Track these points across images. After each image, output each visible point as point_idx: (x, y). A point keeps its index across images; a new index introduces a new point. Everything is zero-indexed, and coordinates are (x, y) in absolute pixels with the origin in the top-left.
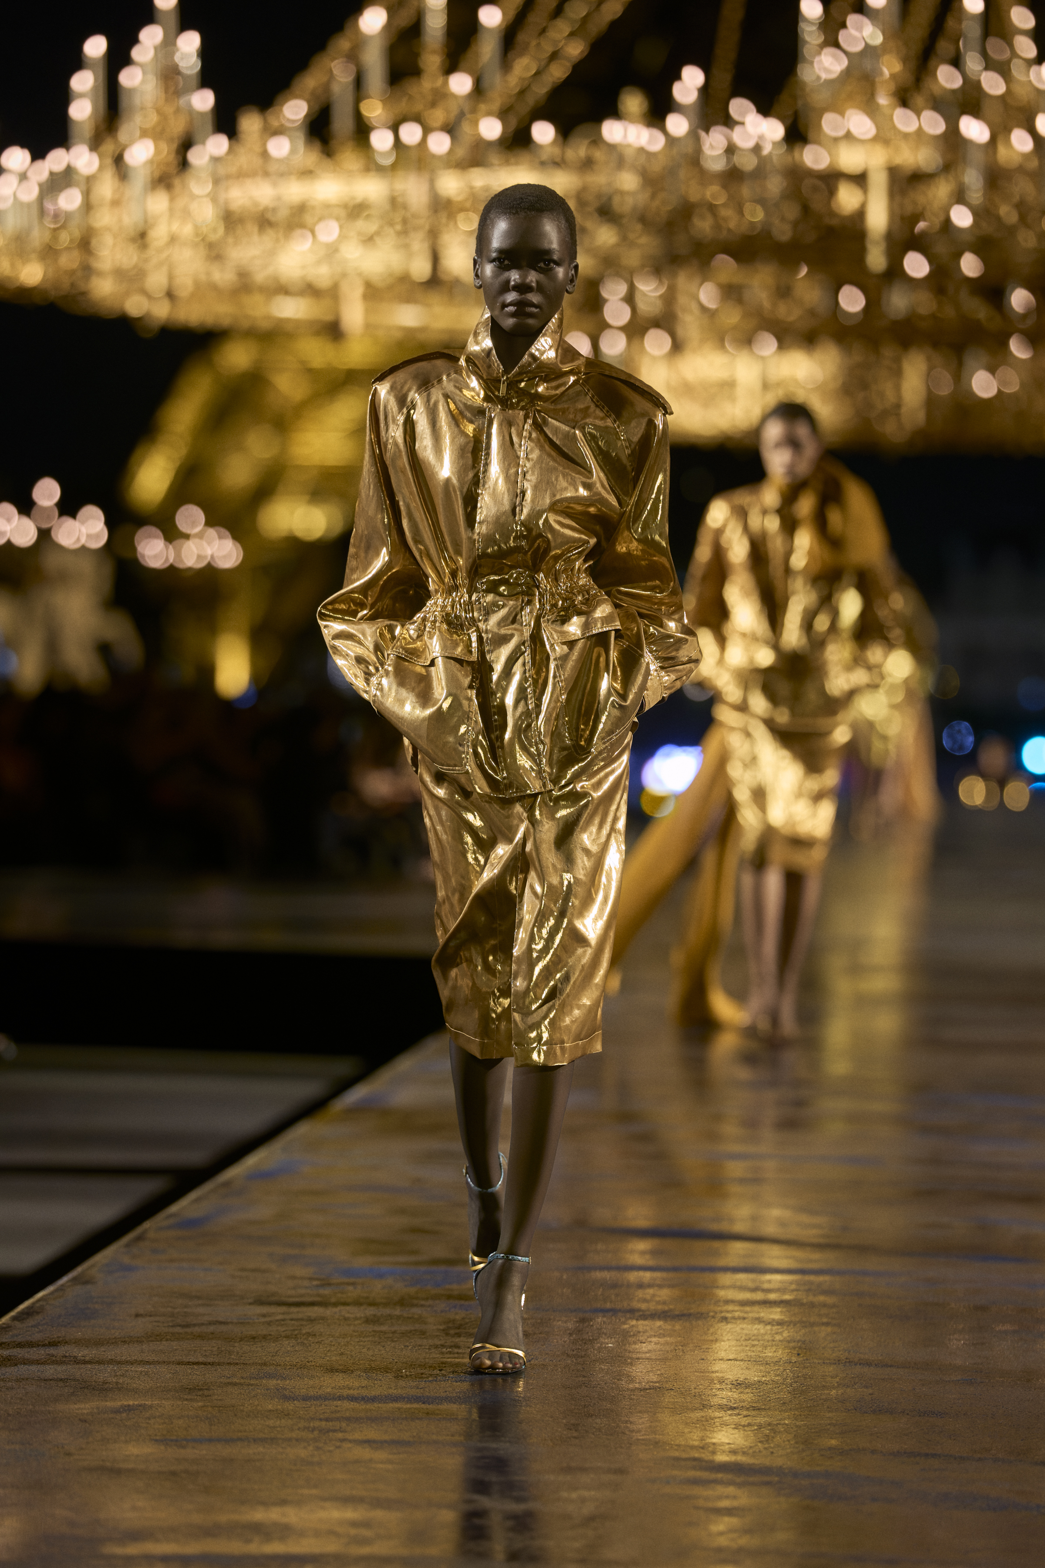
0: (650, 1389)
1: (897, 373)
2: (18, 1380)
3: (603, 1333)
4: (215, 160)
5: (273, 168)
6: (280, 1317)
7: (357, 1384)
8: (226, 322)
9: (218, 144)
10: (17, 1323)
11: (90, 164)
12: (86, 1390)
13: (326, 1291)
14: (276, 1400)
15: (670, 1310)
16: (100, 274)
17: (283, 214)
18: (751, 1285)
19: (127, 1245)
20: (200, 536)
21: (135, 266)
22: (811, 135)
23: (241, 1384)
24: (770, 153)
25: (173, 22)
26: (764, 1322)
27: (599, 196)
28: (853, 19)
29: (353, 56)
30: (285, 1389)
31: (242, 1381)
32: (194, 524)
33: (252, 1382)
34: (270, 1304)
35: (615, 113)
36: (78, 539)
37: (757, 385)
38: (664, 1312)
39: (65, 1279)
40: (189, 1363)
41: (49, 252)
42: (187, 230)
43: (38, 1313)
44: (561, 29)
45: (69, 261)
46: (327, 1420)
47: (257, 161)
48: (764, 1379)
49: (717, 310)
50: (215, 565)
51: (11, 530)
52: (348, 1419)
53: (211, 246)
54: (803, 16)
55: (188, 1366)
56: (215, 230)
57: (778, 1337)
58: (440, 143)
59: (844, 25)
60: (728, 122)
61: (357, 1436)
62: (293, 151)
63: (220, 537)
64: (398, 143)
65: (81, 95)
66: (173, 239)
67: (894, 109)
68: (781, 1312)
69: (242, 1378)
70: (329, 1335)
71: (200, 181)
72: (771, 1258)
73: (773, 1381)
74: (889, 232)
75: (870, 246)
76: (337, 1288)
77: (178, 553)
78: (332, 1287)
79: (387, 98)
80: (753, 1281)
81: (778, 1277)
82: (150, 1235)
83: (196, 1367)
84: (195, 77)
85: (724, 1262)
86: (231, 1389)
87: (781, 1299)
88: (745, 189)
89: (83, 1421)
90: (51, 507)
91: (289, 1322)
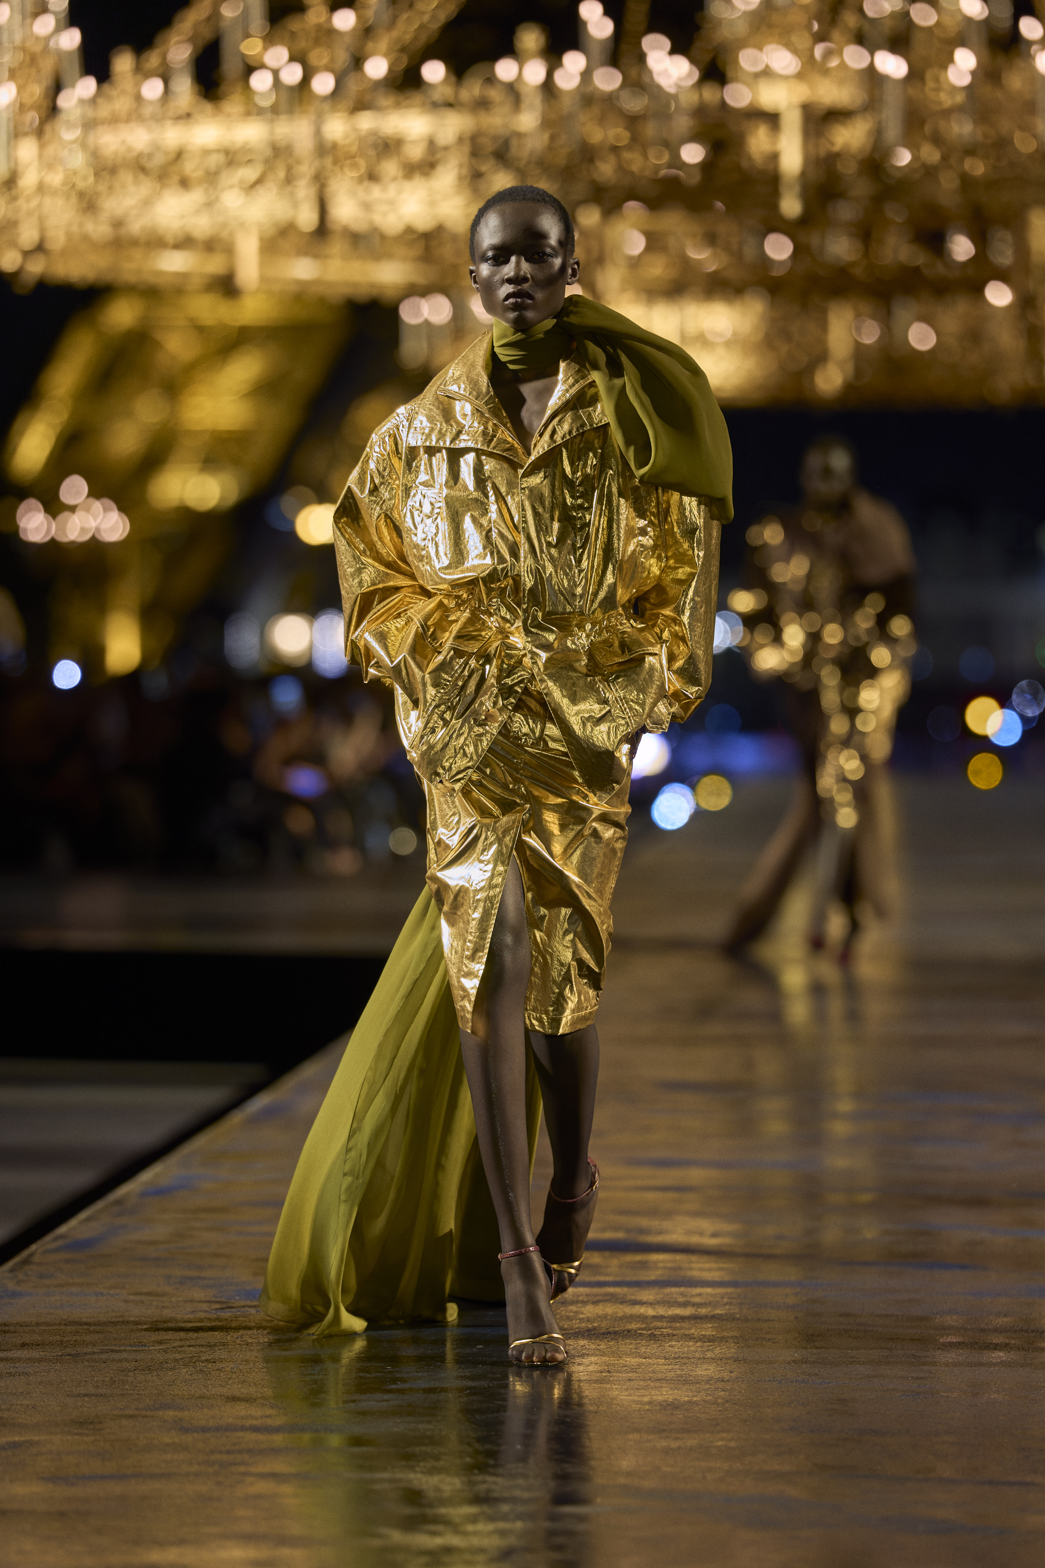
1: (823, 324)
4: (84, 103)
5: (146, 111)
6: (177, 1344)
7: (259, 1413)
8: (108, 277)
9: (88, 86)
13: (227, 1315)
14: (174, 1432)
15: (595, 1328)
17: (159, 160)
18: (680, 1299)
19: (12, 1270)
20: (85, 507)
22: (730, 73)
23: (136, 1416)
26: (695, 1338)
27: (495, 138)
30: (181, 1420)
31: (137, 1412)
32: (77, 495)
33: (148, 1413)
34: (167, 1330)
35: (508, 49)
38: (589, 1330)
40: (79, 1395)
42: (56, 179)
46: (228, 1452)
47: (131, 105)
48: (695, 1399)
49: (639, 257)
50: (100, 538)
52: (250, 1451)
53: (81, 195)
56: (85, 178)
58: (324, 84)
61: (261, 1469)
62: (170, 93)
63: (106, 511)
64: (277, 83)
66: (41, 188)
67: (815, 44)
68: (712, 1327)
69: (137, 1409)
70: (230, 1361)
71: (70, 126)
72: (701, 1269)
73: (704, 1401)
74: (803, 174)
75: (783, 189)
76: (240, 1311)
77: (62, 529)
78: (234, 1310)
79: (267, 35)
80: (682, 1294)
81: (709, 1290)
82: (37, 1258)
83: (86, 1399)
84: (63, 15)
85: (652, 1276)
86: (124, 1422)
87: (712, 1313)
88: (650, 130)
91: (187, 1349)
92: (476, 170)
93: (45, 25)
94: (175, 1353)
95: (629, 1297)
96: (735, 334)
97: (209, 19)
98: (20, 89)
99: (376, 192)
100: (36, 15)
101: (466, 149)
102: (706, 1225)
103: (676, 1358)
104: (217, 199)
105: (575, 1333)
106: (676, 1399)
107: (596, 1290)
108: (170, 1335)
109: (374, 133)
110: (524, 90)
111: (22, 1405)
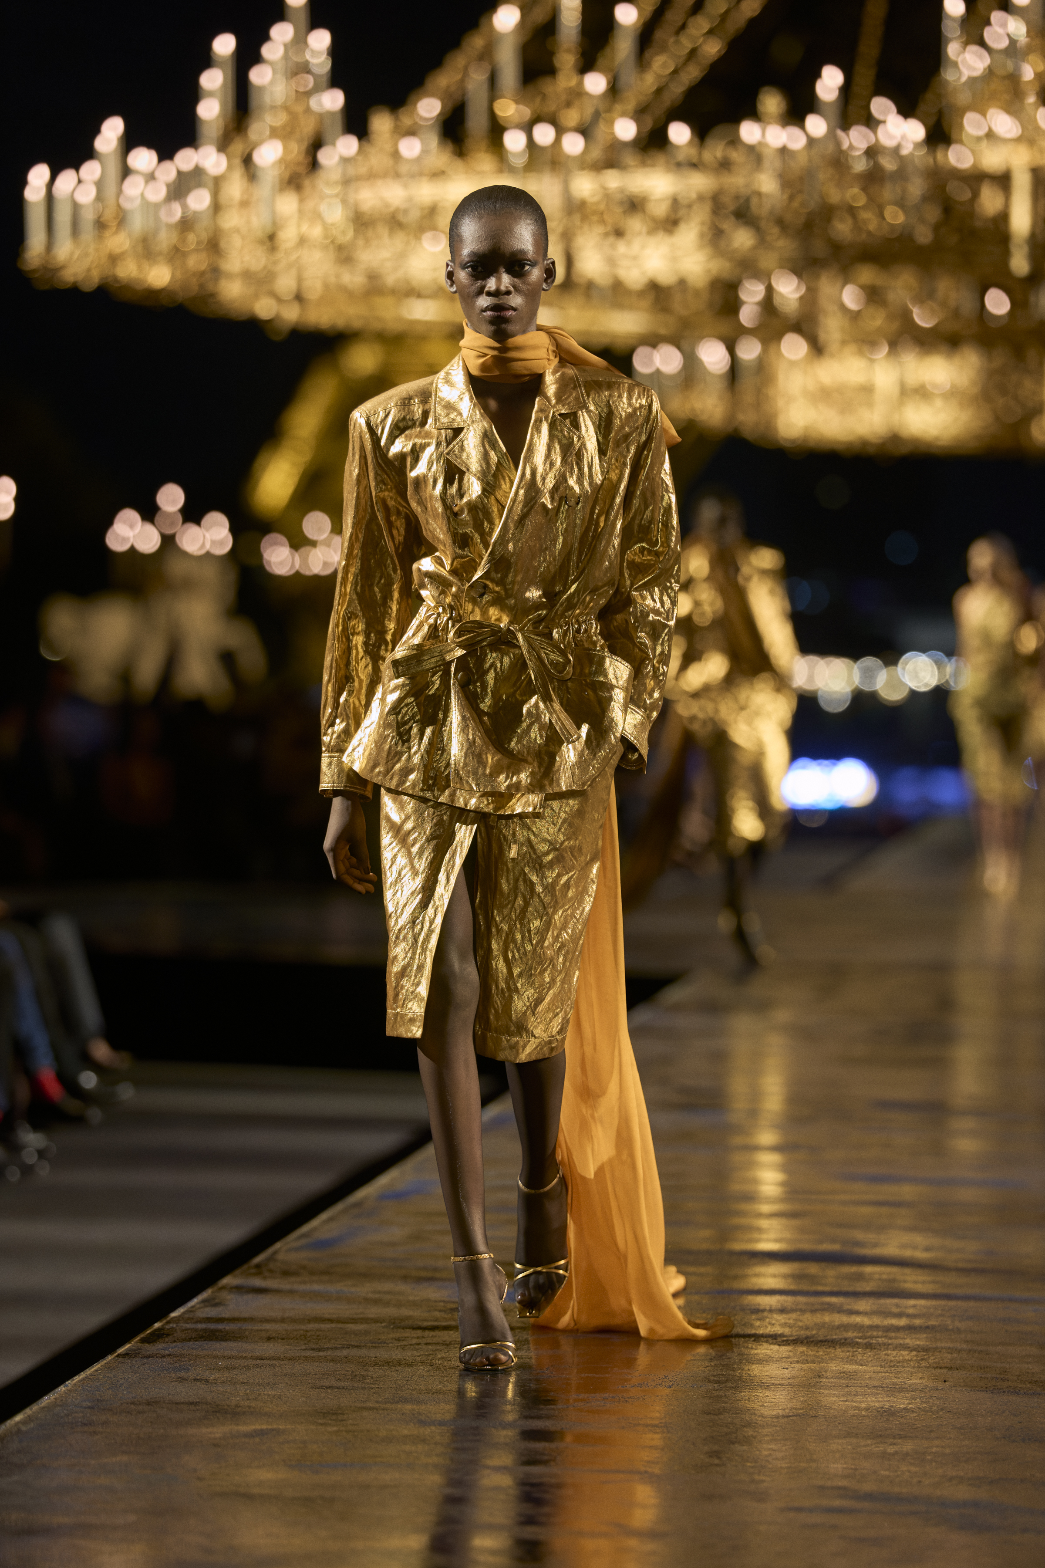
0: (793, 1416)
2: (149, 1403)
4: (345, 161)
5: (404, 169)
6: (414, 1341)
8: (357, 324)
9: (348, 145)
11: (217, 164)
12: (218, 1414)
14: (412, 1424)
15: (813, 1336)
16: (230, 276)
17: (414, 215)
18: (895, 1310)
20: (326, 542)
21: (265, 267)
22: (954, 136)
23: (376, 1409)
24: (911, 154)
25: (303, 19)
26: (909, 1348)
27: (737, 197)
28: (996, 16)
29: (487, 54)
30: (419, 1414)
31: (377, 1405)
32: (320, 530)
33: (388, 1406)
34: (404, 1328)
35: (754, 114)
36: (203, 545)
37: (896, 391)
38: (807, 1338)
39: (195, 1301)
40: (322, 1387)
41: (176, 254)
42: (316, 232)
43: (168, 1335)
44: (701, 24)
45: (196, 262)
47: (387, 162)
48: (910, 1406)
49: (859, 311)
51: (134, 537)
53: (340, 249)
54: (946, 14)
55: (322, 1390)
56: (344, 232)
57: (923, 1364)
58: (573, 144)
59: (988, 23)
60: (871, 122)
62: (425, 152)
64: (531, 143)
65: (211, 94)
66: (302, 241)
67: (1037, 109)
68: (927, 1338)
69: (377, 1402)
71: (331, 182)
72: (916, 1282)
73: (920, 1408)
74: (1032, 235)
75: (1013, 249)
77: (305, 560)
79: (519, 96)
80: (897, 1306)
81: (922, 1302)
82: (281, 1256)
83: (329, 1391)
84: (325, 76)
85: (868, 1287)
86: (365, 1414)
87: (926, 1324)
88: (887, 191)
89: (216, 1445)
90: (175, 513)
91: (424, 1347)
92: (718, 228)
93: (305, 84)
94: (413, 1350)
95: (846, 1307)
96: (953, 386)
97: (459, 81)
98: (285, 145)
99: (622, 248)
100: (297, 76)
101: (708, 207)
102: (919, 1239)
103: (891, 1366)
105: (794, 1340)
106: (892, 1406)
107: (812, 1300)
108: (408, 1333)
109: (621, 190)
110: (764, 152)
111: (269, 1395)
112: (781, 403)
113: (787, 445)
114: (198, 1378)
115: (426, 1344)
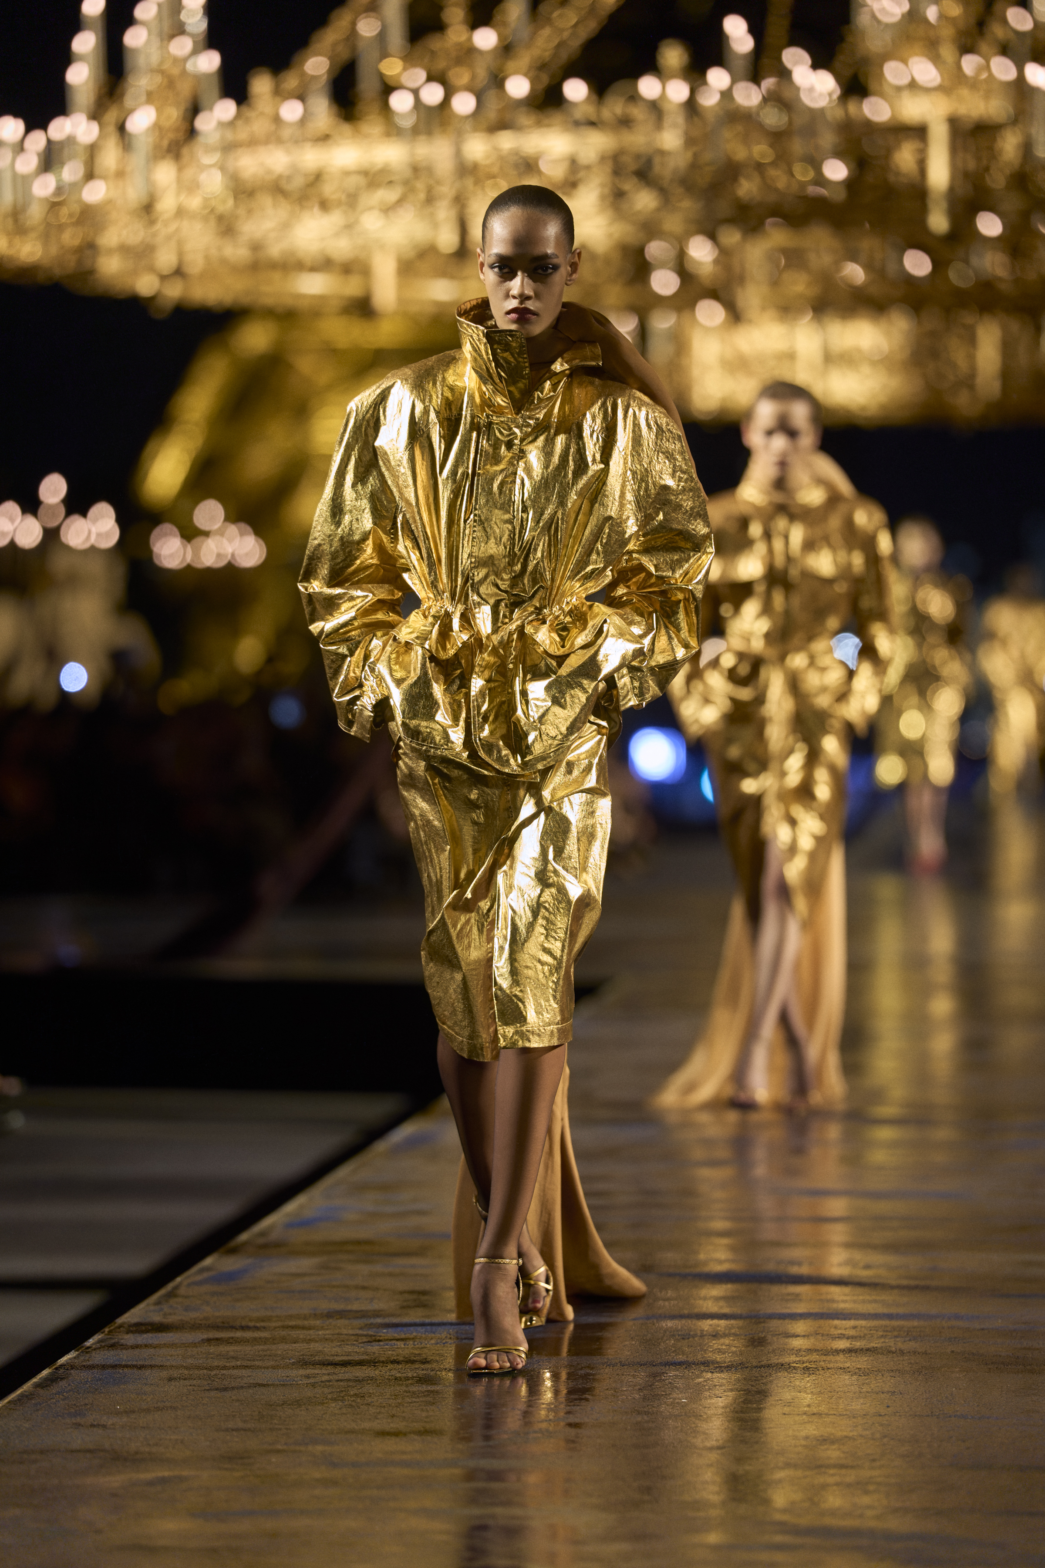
1: (972, 341)
2: (42, 1452)
3: (676, 1387)
4: (223, 126)
5: (285, 133)
6: (326, 1378)
7: (410, 1448)
8: (245, 300)
9: (226, 109)
10: (41, 1391)
11: (89, 132)
13: (375, 1349)
14: (323, 1467)
16: (107, 251)
17: (298, 182)
19: (158, 1303)
20: (221, 532)
21: (143, 241)
22: (873, 85)
23: (284, 1451)
24: (824, 107)
26: (849, 1371)
27: (638, 157)
29: (374, 10)
30: (331, 1455)
31: (285, 1447)
32: (212, 520)
33: (298, 1448)
34: (314, 1364)
35: (653, 68)
36: (88, 538)
37: (820, 358)
40: (227, 1430)
41: (48, 230)
42: (194, 203)
43: (62, 1379)
45: (70, 238)
46: (379, 1487)
47: (270, 127)
48: (851, 1434)
50: (236, 565)
51: (14, 530)
52: (400, 1486)
53: (220, 218)
55: (227, 1433)
56: (224, 202)
57: (865, 1389)
58: (464, 104)
60: (782, 72)
61: (412, 1505)
62: (309, 115)
63: (242, 534)
64: (418, 104)
65: (82, 57)
66: (180, 212)
67: (958, 56)
68: (868, 1360)
69: (286, 1444)
70: (379, 1396)
71: (209, 150)
73: (862, 1436)
74: (951, 189)
75: (931, 205)
76: (387, 1345)
77: (196, 553)
78: (381, 1343)
79: (406, 56)
81: (863, 1323)
82: (182, 1291)
83: (234, 1433)
84: (201, 38)
86: (273, 1457)
87: (867, 1346)
88: (797, 146)
89: (114, 1495)
90: (57, 505)
91: (335, 1383)
92: (619, 189)
93: (182, 46)
94: (323, 1387)
97: (347, 39)
98: (159, 110)
100: (172, 37)
101: (608, 168)
102: (859, 1256)
104: (357, 222)
105: (728, 1367)
108: (318, 1370)
109: (516, 152)
110: (666, 107)
111: (170, 1440)
112: (695, 372)
113: (702, 417)
114: (95, 1423)
115: (338, 1381)
